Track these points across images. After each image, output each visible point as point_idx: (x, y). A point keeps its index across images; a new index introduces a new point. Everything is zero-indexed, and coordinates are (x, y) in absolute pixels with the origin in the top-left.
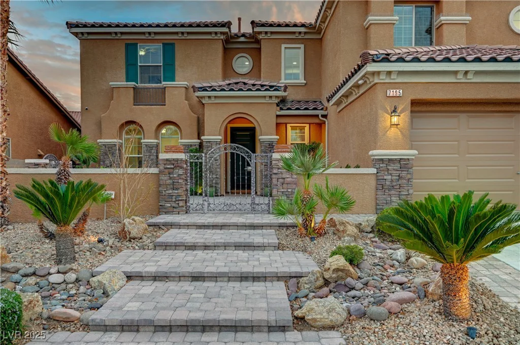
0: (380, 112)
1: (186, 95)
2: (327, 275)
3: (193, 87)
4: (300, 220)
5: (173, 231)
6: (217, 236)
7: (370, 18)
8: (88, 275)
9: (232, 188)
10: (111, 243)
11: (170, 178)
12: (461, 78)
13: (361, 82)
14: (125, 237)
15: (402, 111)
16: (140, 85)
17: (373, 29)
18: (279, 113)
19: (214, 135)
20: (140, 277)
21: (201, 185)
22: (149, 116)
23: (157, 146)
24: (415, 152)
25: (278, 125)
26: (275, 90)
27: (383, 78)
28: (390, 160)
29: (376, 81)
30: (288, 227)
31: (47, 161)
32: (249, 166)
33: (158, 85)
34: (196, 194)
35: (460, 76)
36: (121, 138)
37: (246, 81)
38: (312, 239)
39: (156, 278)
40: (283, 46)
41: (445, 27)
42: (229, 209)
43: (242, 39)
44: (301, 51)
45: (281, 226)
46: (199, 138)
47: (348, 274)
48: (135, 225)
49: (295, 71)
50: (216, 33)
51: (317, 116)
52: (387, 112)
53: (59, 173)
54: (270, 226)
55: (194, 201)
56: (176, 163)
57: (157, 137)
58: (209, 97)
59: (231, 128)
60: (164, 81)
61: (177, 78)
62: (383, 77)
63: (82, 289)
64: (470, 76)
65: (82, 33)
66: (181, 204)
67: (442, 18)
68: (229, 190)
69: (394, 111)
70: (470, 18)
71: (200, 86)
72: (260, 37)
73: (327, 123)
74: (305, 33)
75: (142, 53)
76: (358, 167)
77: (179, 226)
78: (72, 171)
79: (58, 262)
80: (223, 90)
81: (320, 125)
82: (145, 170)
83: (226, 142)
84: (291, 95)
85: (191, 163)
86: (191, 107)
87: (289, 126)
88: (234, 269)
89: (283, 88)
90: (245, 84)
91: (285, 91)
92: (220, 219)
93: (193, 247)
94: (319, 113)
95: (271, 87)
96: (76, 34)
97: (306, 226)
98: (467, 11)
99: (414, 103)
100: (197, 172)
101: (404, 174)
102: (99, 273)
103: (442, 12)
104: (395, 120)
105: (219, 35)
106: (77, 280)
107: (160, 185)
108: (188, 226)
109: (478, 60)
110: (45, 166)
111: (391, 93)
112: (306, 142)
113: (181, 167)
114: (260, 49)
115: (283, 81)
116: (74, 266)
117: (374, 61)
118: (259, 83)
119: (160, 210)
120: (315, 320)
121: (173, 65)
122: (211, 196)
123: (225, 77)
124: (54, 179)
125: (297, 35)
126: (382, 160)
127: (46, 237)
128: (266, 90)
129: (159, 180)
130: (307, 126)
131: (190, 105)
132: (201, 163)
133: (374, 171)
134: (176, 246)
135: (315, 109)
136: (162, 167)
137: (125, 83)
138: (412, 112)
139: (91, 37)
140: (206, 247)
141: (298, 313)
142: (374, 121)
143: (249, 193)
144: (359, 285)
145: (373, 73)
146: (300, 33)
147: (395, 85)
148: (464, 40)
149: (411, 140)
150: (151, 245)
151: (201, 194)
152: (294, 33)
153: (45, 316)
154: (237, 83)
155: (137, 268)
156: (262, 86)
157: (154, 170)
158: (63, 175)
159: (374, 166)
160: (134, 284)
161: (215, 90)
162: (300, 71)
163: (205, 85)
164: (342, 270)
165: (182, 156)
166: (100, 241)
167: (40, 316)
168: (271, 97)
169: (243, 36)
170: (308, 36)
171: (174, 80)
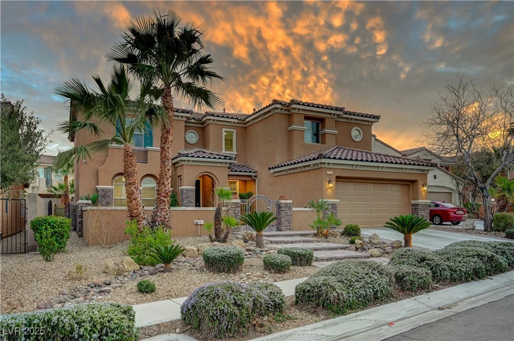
0: (324, 181)
3: (180, 154)
11: (234, 213)
12: (354, 168)
15: (333, 181)
17: (295, 133)
18: (230, 173)
19: (190, 186)
24: (338, 201)
26: (229, 159)
27: (326, 166)
29: (322, 166)
33: (140, 148)
35: (354, 167)
36: (112, 185)
40: (224, 129)
41: (326, 135)
43: (193, 121)
44: (235, 134)
51: (251, 176)
52: (327, 182)
60: (145, 146)
61: (154, 144)
64: (358, 167)
67: (325, 130)
69: (330, 181)
70: (337, 132)
72: (209, 122)
73: (257, 181)
74: (237, 123)
80: (193, 156)
85: (241, 205)
89: (234, 159)
90: (204, 152)
94: (253, 174)
98: (336, 128)
99: (337, 177)
103: (325, 127)
104: (330, 185)
105: (183, 118)
111: (329, 173)
114: (203, 128)
115: (224, 152)
117: (324, 158)
121: (150, 135)
125: (232, 123)
128: (224, 159)
130: (239, 181)
132: (246, 205)
135: (250, 172)
136: (230, 207)
137: (118, 145)
138: (336, 181)
142: (322, 185)
146: (234, 123)
147: (330, 169)
149: (336, 195)
168: (226, 163)
169: (194, 118)
170: (238, 125)
171: (152, 146)
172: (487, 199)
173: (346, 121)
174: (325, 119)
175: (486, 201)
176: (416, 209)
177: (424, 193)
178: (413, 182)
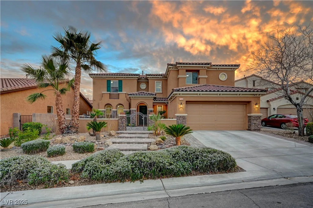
0: (177, 104)
1: (126, 96)
2: (157, 142)
3: (128, 94)
4: (154, 132)
5: (122, 134)
6: (134, 135)
7: (179, 76)
8: (104, 142)
9: (140, 124)
10: (107, 136)
11: (121, 121)
13: (173, 96)
14: (111, 135)
15: (183, 104)
16: (111, 93)
17: (180, 80)
18: (153, 102)
19: (134, 108)
20: (116, 143)
21: (130, 123)
22: (114, 102)
23: (116, 111)
24: (187, 115)
25: (154, 105)
26: (153, 95)
28: (180, 117)
29: (176, 96)
30: (152, 133)
31: (84, 116)
32: (143, 118)
33: (117, 93)
34: (128, 126)
35: (198, 95)
36: (105, 109)
37: (144, 92)
38: (157, 136)
39: (119, 143)
40: (156, 81)
41: (200, 79)
42: (137, 129)
43: (143, 79)
44: (161, 83)
45: (150, 133)
46: (129, 109)
47: (161, 142)
48: (113, 132)
49: (159, 88)
50: (135, 77)
51: (165, 103)
52: (179, 104)
53: (94, 120)
54: (147, 133)
55: (128, 128)
56: (123, 117)
57: (116, 109)
58: (133, 97)
59: (140, 106)
60: (119, 91)
61: (123, 91)
62: (178, 95)
63: (103, 145)
64: (201, 95)
65: (94, 77)
66: (124, 128)
67: (199, 76)
68: (139, 125)
69: (181, 104)
71: (130, 94)
72: (148, 79)
74: (162, 78)
75: (112, 82)
76: (172, 118)
77: (124, 133)
78: (97, 119)
79: (97, 140)
80: (137, 95)
81: (167, 105)
82: (115, 119)
83: (138, 111)
84: (157, 96)
85: (127, 117)
86: (127, 100)
87: (157, 106)
88: (137, 141)
90: (144, 93)
91: (155, 95)
92: (135, 132)
93: (128, 138)
95: (151, 94)
96: (92, 77)
97: (155, 133)
98: (206, 75)
100: (128, 120)
101: (184, 120)
102: (106, 142)
103: (200, 74)
104: (181, 106)
106: (102, 143)
107: (118, 123)
108: (126, 133)
109: (202, 91)
110: (83, 117)
111: (180, 99)
112: (163, 110)
113: (124, 118)
114: (148, 82)
115: (155, 92)
116: (100, 141)
117: (175, 91)
118: (148, 93)
119: (119, 129)
120: (151, 149)
121: (121, 87)
122: (132, 126)
123: (138, 90)
124: (93, 121)
126: (178, 117)
127: (90, 135)
128: (150, 95)
129: (118, 122)
130: (163, 106)
131: (127, 99)
132: (130, 117)
133: (176, 119)
134: (123, 137)
135: (164, 101)
136: (119, 118)
137: (107, 92)
138: (186, 104)
139: (96, 78)
140: (131, 138)
141: (149, 148)
142: (176, 106)
143: (143, 126)
144: (164, 144)
145: (176, 94)
146: (161, 78)
147: (181, 97)
148: (206, 82)
149: (186, 111)
150: (117, 137)
151: (130, 126)
152: (159, 78)
153: (98, 148)
154: (141, 93)
155: (115, 141)
156: (149, 94)
157: (117, 119)
158: (95, 120)
159: (176, 118)
160: (114, 144)
161: (134, 95)
162: (160, 88)
163: (131, 93)
164: (160, 141)
165: (125, 115)
166: (105, 136)
167: (96, 148)
168: (151, 97)
169: (143, 78)
170: (163, 79)
171: (122, 91)
172: (300, 113)
173: (215, 70)
174: (199, 70)
175: (299, 114)
176: (250, 119)
177: (256, 109)
178: (249, 102)
